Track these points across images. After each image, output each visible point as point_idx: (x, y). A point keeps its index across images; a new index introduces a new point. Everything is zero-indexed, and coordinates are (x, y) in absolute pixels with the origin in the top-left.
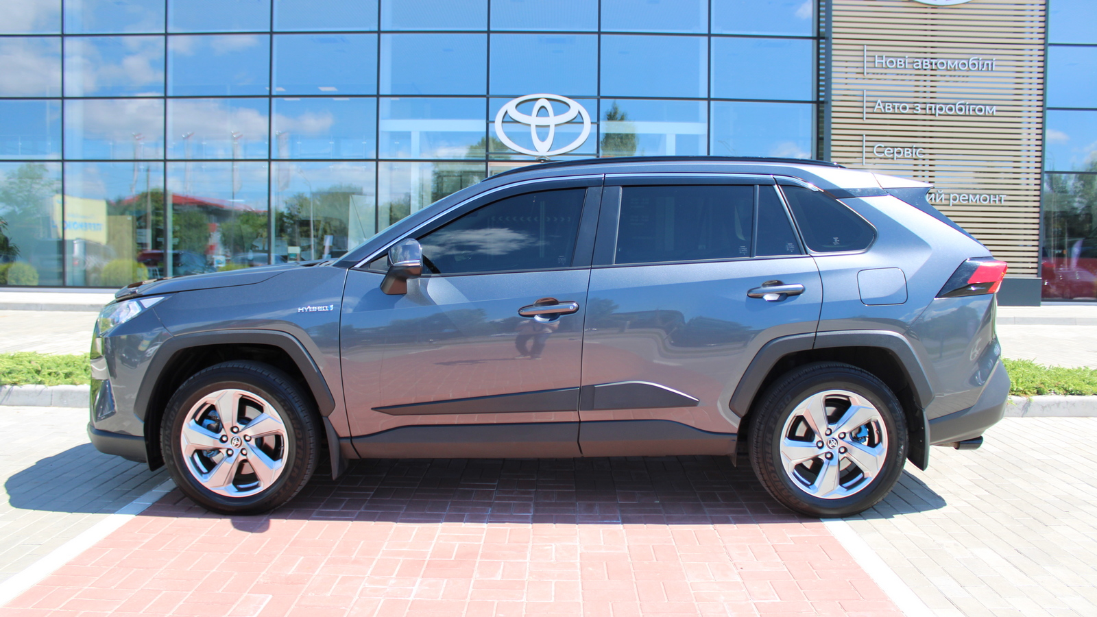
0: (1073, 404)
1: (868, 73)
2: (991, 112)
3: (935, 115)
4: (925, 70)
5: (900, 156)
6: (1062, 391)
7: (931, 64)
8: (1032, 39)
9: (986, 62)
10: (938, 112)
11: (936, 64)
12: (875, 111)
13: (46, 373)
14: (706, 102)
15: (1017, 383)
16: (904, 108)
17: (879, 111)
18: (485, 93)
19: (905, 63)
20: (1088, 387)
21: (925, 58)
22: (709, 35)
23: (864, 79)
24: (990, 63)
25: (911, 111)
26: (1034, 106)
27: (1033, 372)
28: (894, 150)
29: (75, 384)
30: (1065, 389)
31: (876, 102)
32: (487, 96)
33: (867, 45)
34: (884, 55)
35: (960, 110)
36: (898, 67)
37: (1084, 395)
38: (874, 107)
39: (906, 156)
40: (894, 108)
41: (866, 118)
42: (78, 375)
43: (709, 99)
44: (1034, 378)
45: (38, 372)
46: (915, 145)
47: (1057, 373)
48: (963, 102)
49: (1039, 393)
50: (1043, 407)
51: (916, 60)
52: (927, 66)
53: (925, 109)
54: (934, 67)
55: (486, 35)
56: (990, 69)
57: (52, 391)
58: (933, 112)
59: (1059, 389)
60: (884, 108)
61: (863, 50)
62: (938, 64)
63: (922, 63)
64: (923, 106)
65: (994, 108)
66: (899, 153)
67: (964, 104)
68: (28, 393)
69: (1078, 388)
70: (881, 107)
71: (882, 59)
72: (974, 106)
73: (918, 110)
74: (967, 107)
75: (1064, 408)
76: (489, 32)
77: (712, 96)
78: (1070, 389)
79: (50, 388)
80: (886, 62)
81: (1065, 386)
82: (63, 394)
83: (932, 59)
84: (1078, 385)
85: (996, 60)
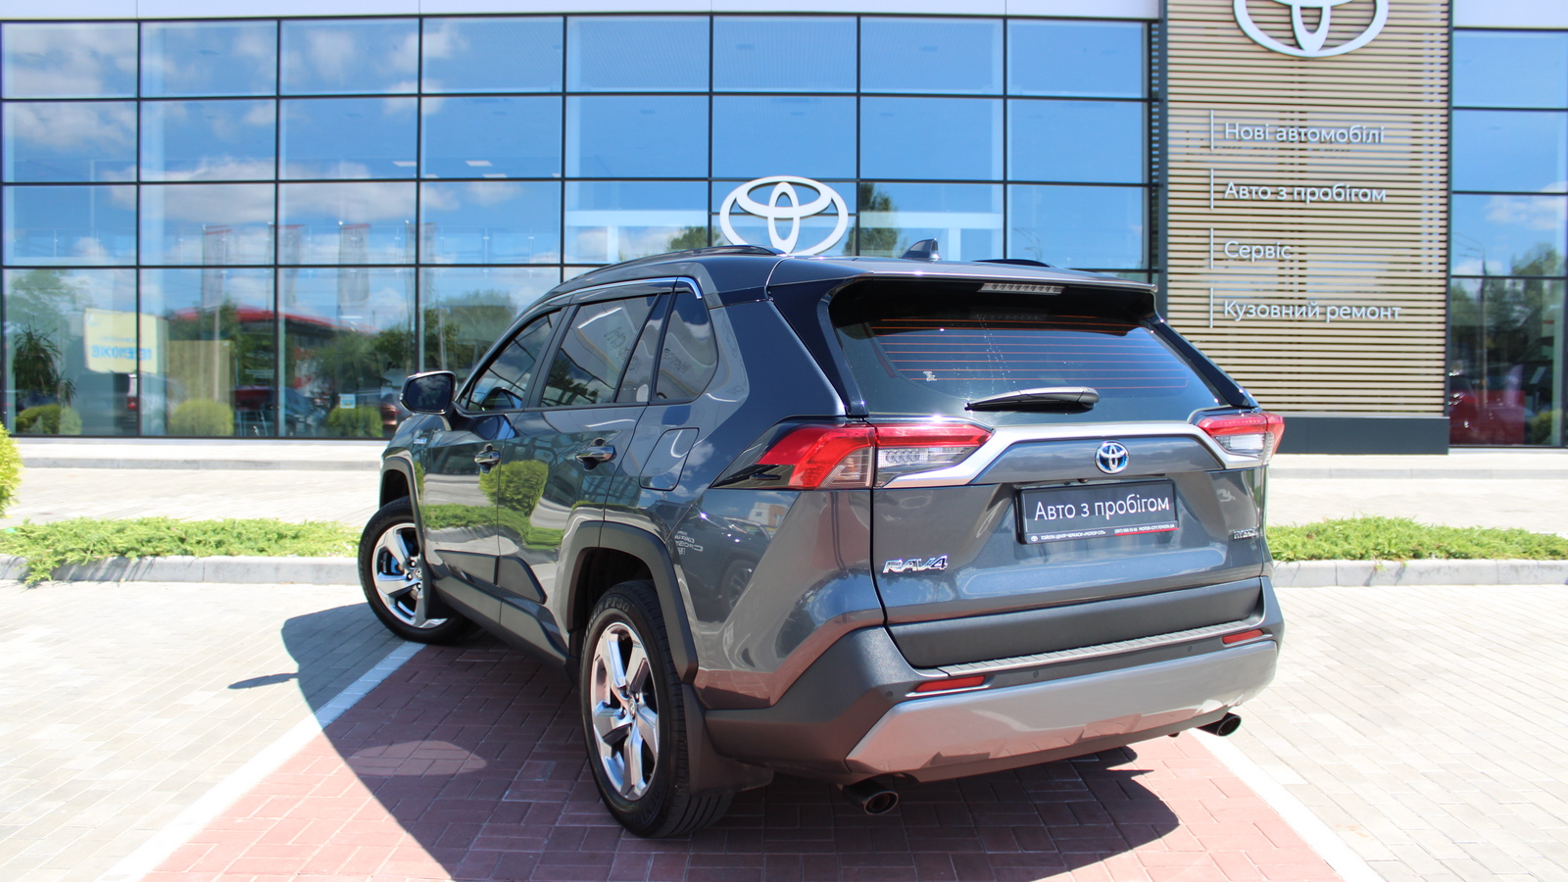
0: (1457, 570)
1: (1215, 147)
2: (1379, 198)
3: (1305, 201)
4: (1291, 142)
5: (1260, 256)
6: (1443, 555)
7: (1300, 134)
8: (1432, 101)
9: (1372, 132)
10: (1309, 197)
11: (1305, 135)
12: (1226, 196)
13: (194, 541)
14: (1000, 187)
15: (1390, 545)
16: (1265, 193)
17: (1231, 197)
18: (706, 176)
19: (1264, 132)
20: (1475, 548)
21: (1292, 127)
22: (1005, 97)
23: (1210, 155)
24: (1377, 132)
25: (1273, 197)
26: (1436, 190)
27: (1412, 532)
28: (1251, 249)
29: (231, 555)
30: (1447, 552)
31: (1227, 185)
32: (710, 180)
33: (1215, 109)
34: (1237, 122)
35: (1339, 195)
36: (1256, 138)
37: (1470, 558)
38: (1224, 192)
39: (1267, 257)
40: (1250, 192)
41: (1215, 207)
42: (231, 544)
43: (1005, 182)
44: (1411, 538)
45: (182, 540)
46: (1279, 242)
47: (1441, 534)
48: (1342, 184)
49: (1417, 556)
50: (1421, 574)
51: (1279, 129)
52: (1293, 137)
53: (1292, 194)
54: (1303, 138)
55: (707, 98)
56: (1377, 140)
57: (205, 563)
58: (1303, 198)
59: (1441, 552)
60: (1238, 192)
61: (1209, 117)
62: (1309, 135)
63: (1287, 133)
64: (1290, 190)
65: (1384, 192)
66: (1258, 252)
67: (1344, 187)
68: (174, 566)
69: (1463, 550)
70: (1234, 191)
71: (1235, 128)
72: (1357, 190)
73: (1282, 196)
74: (1348, 191)
75: (1445, 574)
76: (711, 94)
77: (1009, 178)
78: (1453, 551)
79: (202, 560)
80: (1239, 132)
81: (1448, 548)
82: (218, 567)
83: (1301, 127)
84: (1464, 546)
85: (1385, 129)
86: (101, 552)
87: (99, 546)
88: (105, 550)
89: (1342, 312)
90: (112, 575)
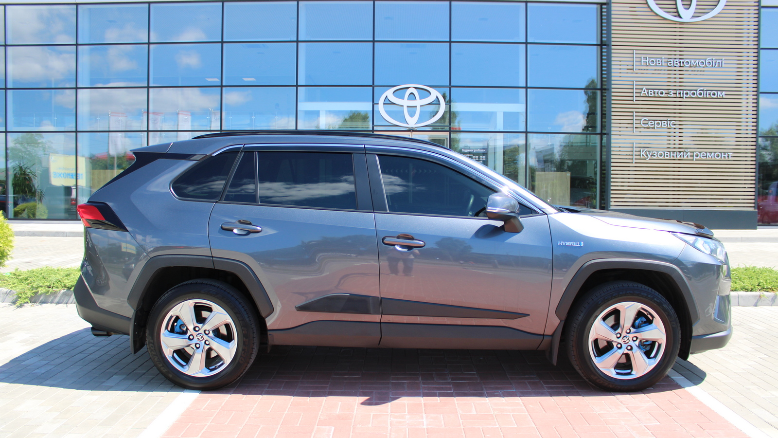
1: (636, 69)
2: (721, 96)
3: (683, 98)
4: (675, 66)
5: (659, 126)
7: (680, 63)
8: (748, 45)
9: (718, 61)
10: (685, 95)
11: (683, 63)
12: (642, 95)
14: (524, 90)
16: (662, 93)
17: (644, 95)
18: (371, 84)
19: (662, 62)
21: (675, 59)
22: (526, 43)
23: (633, 73)
24: (720, 61)
25: (666, 95)
26: (751, 91)
28: (655, 122)
31: (642, 89)
32: (373, 86)
33: (636, 50)
34: (648, 56)
35: (700, 94)
36: (657, 64)
39: (663, 126)
40: (654, 93)
41: (636, 100)
43: (526, 88)
46: (669, 119)
48: (702, 88)
51: (669, 60)
52: (677, 64)
53: (676, 94)
54: (682, 65)
55: (371, 44)
56: (720, 66)
58: (682, 96)
60: (648, 93)
61: (633, 53)
62: (685, 63)
63: (674, 62)
64: (675, 92)
65: (724, 93)
66: (658, 124)
67: (703, 90)
70: (646, 92)
71: (646, 59)
72: (710, 92)
73: (671, 95)
76: (373, 42)
80: (649, 62)
83: (680, 59)
85: (725, 60)
86: (57, 287)
87: (56, 284)
88: (59, 286)
89: (701, 155)
90: (63, 300)
